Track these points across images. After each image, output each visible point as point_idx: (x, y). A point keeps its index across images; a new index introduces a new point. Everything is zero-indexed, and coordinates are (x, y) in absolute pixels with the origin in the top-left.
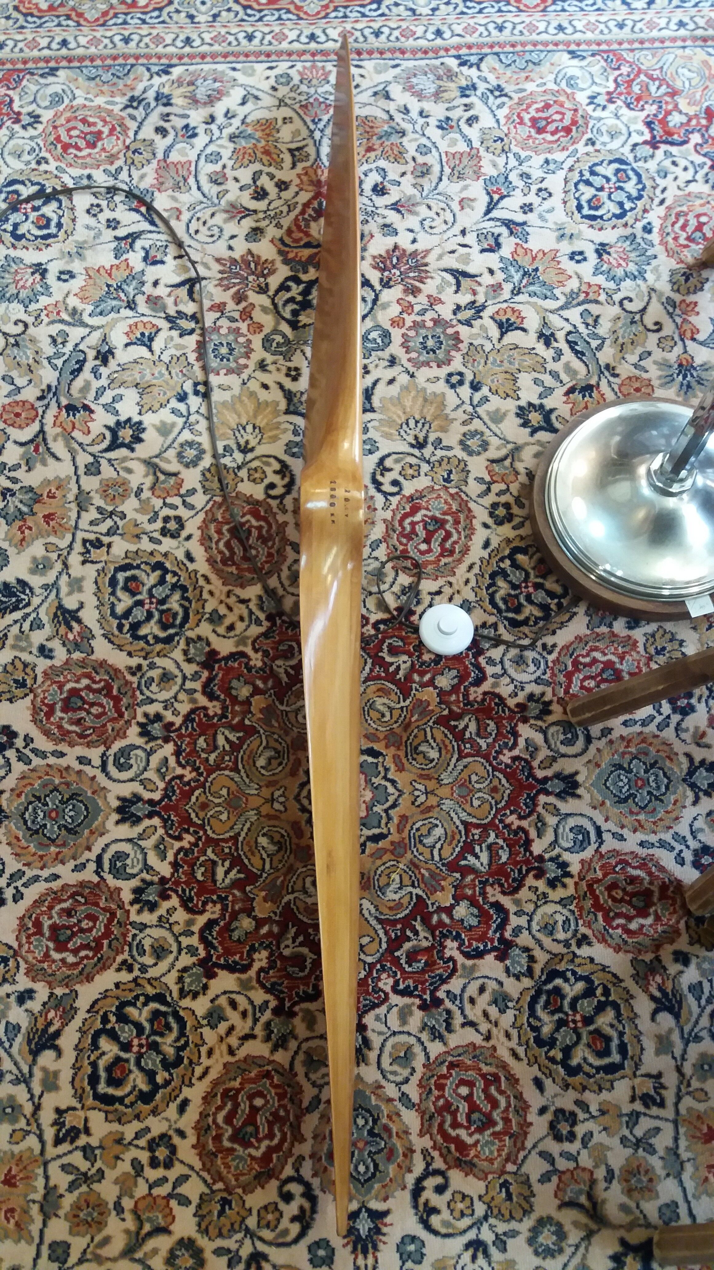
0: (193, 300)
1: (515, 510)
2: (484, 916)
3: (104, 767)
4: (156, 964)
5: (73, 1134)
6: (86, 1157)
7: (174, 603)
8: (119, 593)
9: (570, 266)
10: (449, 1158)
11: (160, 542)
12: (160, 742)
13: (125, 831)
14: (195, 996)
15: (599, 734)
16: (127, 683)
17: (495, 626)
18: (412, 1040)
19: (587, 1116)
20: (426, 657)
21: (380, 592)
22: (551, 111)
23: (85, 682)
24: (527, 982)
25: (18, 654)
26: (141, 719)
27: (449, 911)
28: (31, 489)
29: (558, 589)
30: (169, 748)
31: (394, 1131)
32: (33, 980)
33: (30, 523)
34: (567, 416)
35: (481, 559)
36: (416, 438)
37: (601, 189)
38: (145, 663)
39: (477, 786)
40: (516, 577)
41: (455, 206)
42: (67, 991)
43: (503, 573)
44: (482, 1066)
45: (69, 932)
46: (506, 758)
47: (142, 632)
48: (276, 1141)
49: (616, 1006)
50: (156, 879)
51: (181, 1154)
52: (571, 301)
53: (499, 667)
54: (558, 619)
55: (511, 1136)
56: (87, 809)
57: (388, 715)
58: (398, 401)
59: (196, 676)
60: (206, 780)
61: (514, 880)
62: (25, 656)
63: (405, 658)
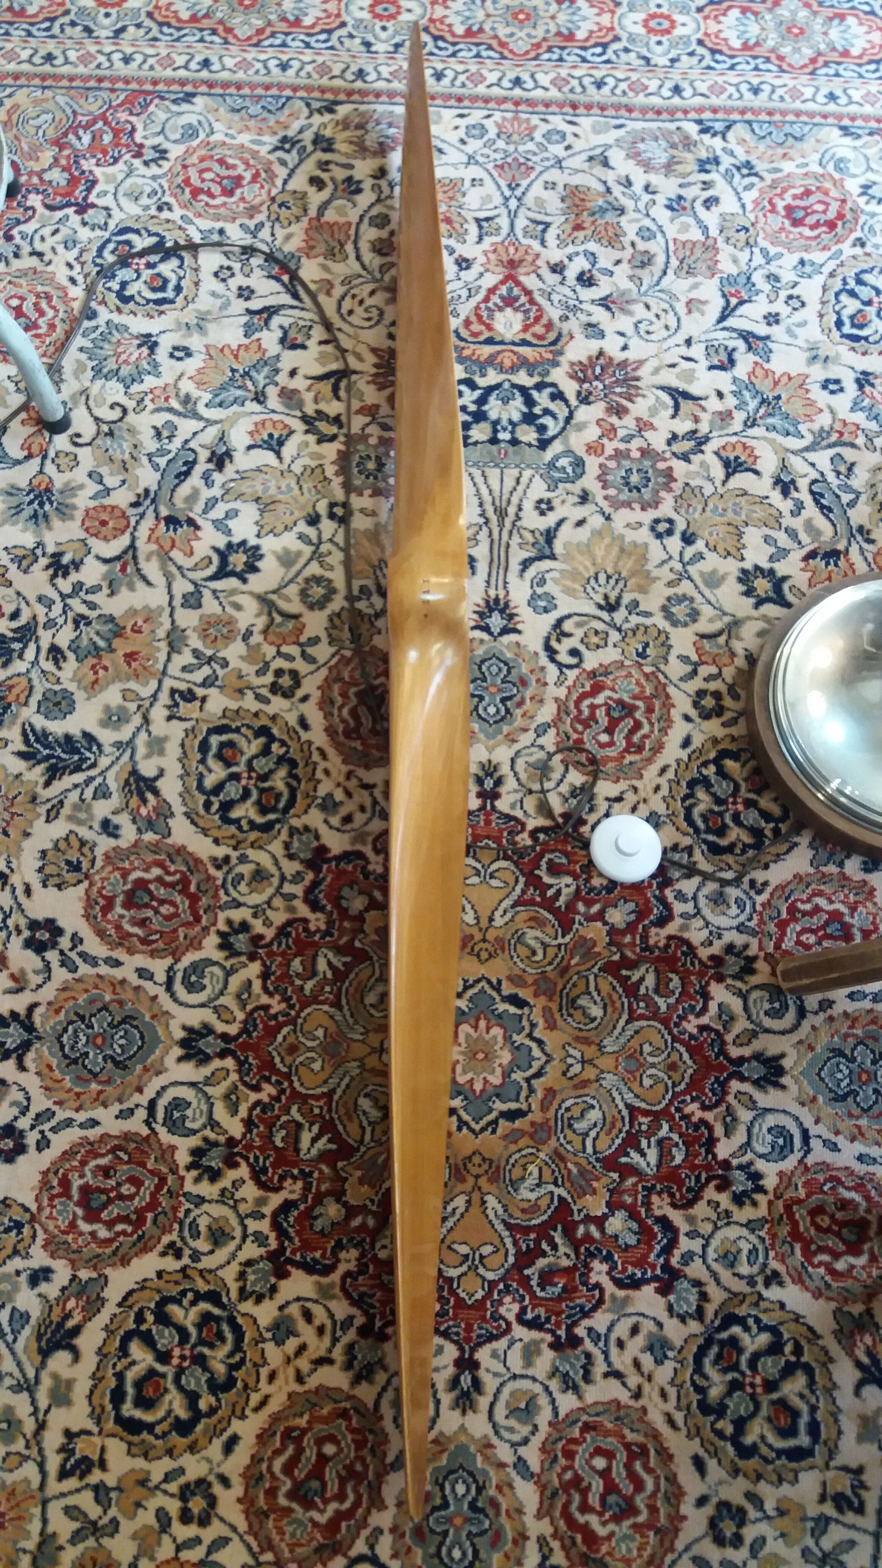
0: (338, 398)
1: (728, 702)
2: (645, 1234)
3: (169, 985)
4: (212, 1252)
5: (84, 1467)
6: (97, 1500)
7: (278, 781)
8: (211, 762)
9: (821, 397)
10: (573, 1552)
11: (268, 702)
12: (243, 959)
13: (189, 1071)
14: (259, 1299)
15: (816, 1006)
16: (209, 878)
17: (689, 850)
18: (538, 1388)
19: (759, 1515)
20: (596, 882)
21: (543, 791)
22: (812, 199)
23: (156, 872)
24: (694, 1327)
25: (74, 827)
26: (222, 926)
27: (600, 1222)
28: (111, 619)
29: (776, 810)
30: (255, 968)
31: (504, 1507)
32: (52, 1256)
33: (106, 662)
34: (804, 588)
35: (678, 762)
36: (606, 597)
37: (869, 303)
38: (234, 855)
39: (650, 1059)
40: (722, 788)
41: (681, 308)
42: (94, 1275)
43: (706, 783)
44: (627, 1432)
45: (104, 1197)
46: (691, 1026)
47: (235, 814)
48: (347, 1505)
49: (809, 1371)
50: (222, 1139)
51: (221, 1509)
52: (820, 440)
53: (691, 904)
54: (773, 850)
55: (658, 1531)
56: (142, 1038)
57: (540, 952)
58: (586, 549)
59: (297, 878)
60: (298, 1016)
61: (689, 1190)
62: (83, 832)
63: (568, 880)
